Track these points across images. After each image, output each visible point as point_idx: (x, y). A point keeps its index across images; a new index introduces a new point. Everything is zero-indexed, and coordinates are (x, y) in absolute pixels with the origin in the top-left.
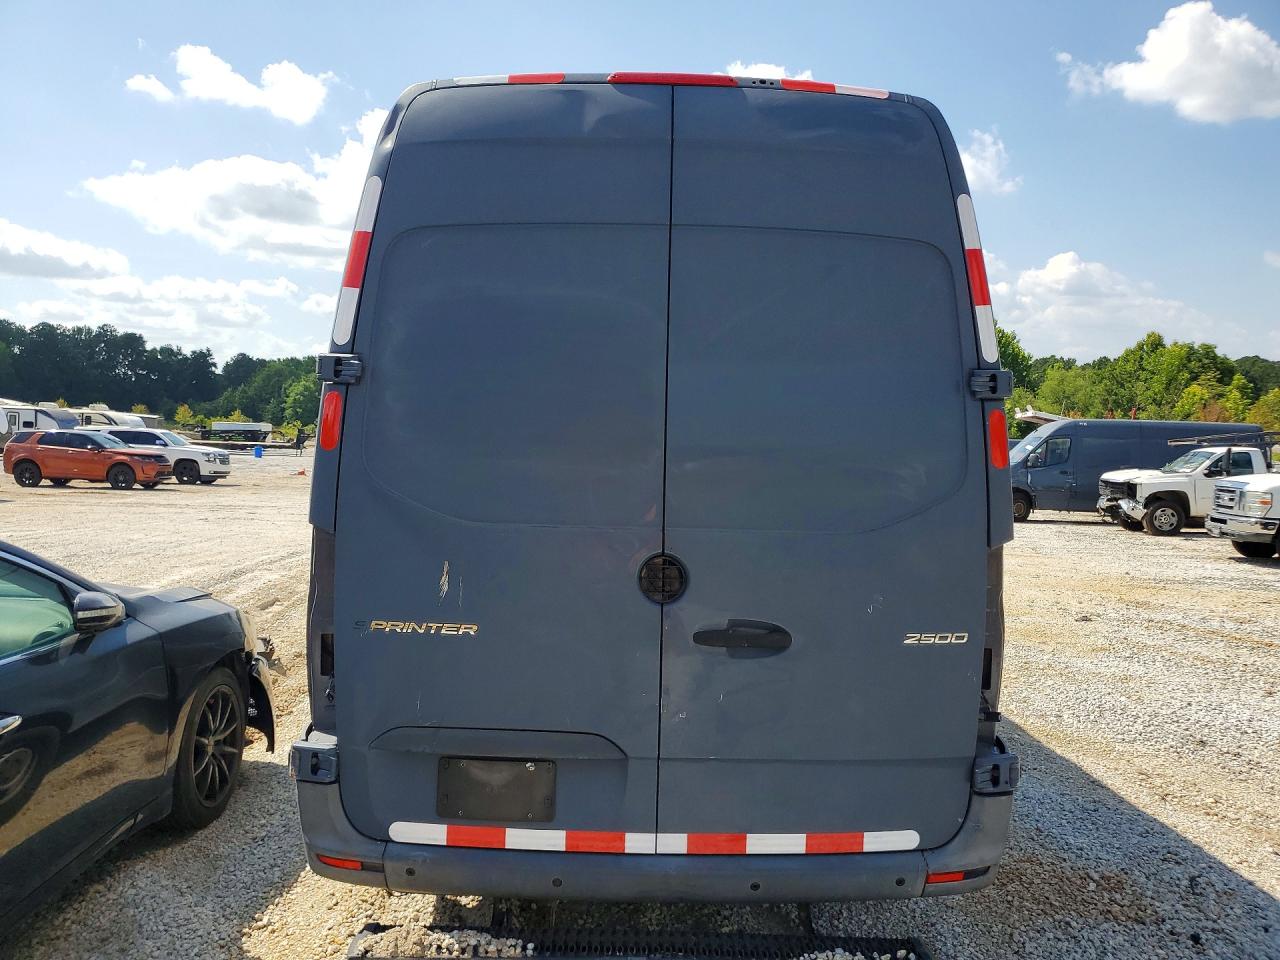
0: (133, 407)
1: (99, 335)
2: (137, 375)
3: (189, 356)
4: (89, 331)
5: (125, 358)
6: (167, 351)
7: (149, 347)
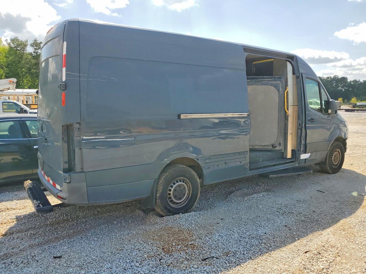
0: (338, 99)
1: (333, 79)
2: (345, 89)
3: (362, 82)
4: (331, 78)
5: (341, 85)
6: (355, 81)
7: (349, 81)
